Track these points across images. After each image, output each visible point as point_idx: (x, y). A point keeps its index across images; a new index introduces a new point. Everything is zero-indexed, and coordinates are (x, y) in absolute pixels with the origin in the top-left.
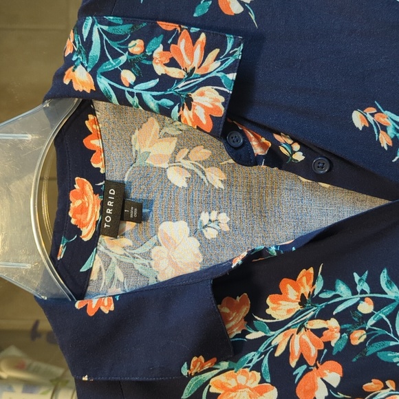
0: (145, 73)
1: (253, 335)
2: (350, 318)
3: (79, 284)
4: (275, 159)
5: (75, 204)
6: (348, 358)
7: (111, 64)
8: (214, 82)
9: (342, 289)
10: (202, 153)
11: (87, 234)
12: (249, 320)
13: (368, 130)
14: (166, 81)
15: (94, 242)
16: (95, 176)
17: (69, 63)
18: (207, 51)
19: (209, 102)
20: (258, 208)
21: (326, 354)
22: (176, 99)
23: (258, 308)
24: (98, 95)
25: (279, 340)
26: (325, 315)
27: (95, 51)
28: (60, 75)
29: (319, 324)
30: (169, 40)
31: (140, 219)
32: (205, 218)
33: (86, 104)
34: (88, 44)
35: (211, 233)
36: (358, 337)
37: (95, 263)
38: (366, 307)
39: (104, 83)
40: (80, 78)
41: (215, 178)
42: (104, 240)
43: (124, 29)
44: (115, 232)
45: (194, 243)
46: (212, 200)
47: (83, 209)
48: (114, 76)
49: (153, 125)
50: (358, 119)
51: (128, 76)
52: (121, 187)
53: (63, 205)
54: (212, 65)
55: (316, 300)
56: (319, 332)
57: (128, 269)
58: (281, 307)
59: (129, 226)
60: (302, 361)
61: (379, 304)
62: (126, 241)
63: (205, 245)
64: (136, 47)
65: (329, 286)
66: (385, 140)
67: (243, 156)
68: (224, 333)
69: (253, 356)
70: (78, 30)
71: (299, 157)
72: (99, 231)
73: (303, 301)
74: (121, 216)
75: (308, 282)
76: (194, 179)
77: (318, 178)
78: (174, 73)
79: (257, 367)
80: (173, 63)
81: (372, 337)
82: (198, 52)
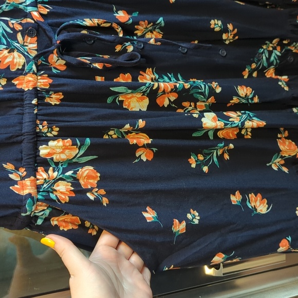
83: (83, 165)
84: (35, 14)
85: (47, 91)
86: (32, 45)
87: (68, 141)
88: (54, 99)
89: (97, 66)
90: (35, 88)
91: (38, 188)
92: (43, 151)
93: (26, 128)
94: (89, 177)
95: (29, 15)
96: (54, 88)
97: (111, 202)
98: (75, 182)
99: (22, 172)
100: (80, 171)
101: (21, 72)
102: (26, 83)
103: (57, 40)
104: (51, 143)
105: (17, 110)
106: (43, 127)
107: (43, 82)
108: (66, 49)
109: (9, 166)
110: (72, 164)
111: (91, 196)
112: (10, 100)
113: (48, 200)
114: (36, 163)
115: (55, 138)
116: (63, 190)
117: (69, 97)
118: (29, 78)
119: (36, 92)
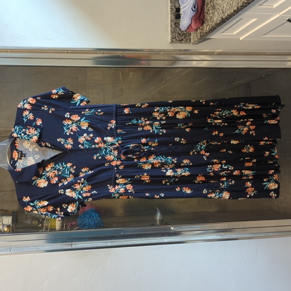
0: (25, 134)
1: (44, 174)
2: (59, 170)
3: (15, 167)
4: (46, 146)
5: (14, 155)
6: (58, 176)
7: (20, 133)
8: (36, 135)
9: (57, 166)
10: (35, 146)
11: (16, 159)
12: (43, 171)
13: (60, 141)
14: (29, 135)
15: (17, 161)
16: (17, 150)
17: (13, 133)
18: (35, 130)
19: (35, 138)
20: (44, 154)
21: (55, 176)
22: (30, 138)
23: (44, 169)
24: (18, 137)
25: (48, 174)
26: (55, 170)
27: (17, 131)
28: (12, 134)
29: (54, 171)
30: (29, 129)
31: (25, 156)
32: (35, 156)
33: (15, 139)
34: (16, 130)
35: (36, 159)
36: (60, 173)
37: (17, 164)
38: (61, 168)
39: (19, 136)
40: (15, 135)
41: (37, 150)
42: (19, 160)
43: (22, 127)
44: (21, 159)
45: (34, 160)
46: (37, 153)
47: (15, 155)
48: (20, 134)
49: (26, 142)
50: (58, 140)
51: (23, 134)
52: (21, 151)
53: (12, 155)
54: (36, 133)
55: (53, 168)
56: (54, 173)
57: (23, 165)
58: (48, 169)
59: (23, 158)
60: (51, 177)
61: (63, 168)
62: (23, 160)
63: (35, 160)
64: (24, 130)
65: (55, 165)
66: (62, 143)
67: (41, 146)
68: (39, 173)
69: (44, 177)
70: (14, 128)
71: (50, 146)
72: (18, 159)
73: (51, 168)
74: (21, 156)
75: (52, 165)
76: (33, 150)
77: (53, 149)
78: (30, 134)
79: (44, 178)
80: (30, 132)
81: (62, 173)
82: (33, 131)
83: (128, 184)
84: (117, 144)
85: (119, 165)
86: (116, 153)
87: (124, 179)
88: (121, 168)
89: (134, 157)
90: (116, 165)
91: (116, 190)
92: (117, 181)
93: (113, 176)
94: (129, 187)
95: (116, 144)
96: (121, 164)
97: (135, 193)
98: (126, 188)
99: (112, 187)
100: (127, 186)
101: (113, 160)
102: (114, 164)
103: (123, 151)
104: (119, 180)
105: (111, 171)
106: (117, 176)
107: (119, 163)
108: (125, 154)
109: (109, 186)
110: (125, 184)
111: (129, 191)
112: (109, 168)
113: (118, 193)
114: (115, 184)
115: (120, 178)
116: (122, 190)
117: (125, 167)
118: (115, 162)
119: (117, 166)
